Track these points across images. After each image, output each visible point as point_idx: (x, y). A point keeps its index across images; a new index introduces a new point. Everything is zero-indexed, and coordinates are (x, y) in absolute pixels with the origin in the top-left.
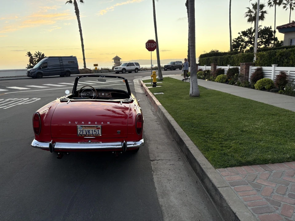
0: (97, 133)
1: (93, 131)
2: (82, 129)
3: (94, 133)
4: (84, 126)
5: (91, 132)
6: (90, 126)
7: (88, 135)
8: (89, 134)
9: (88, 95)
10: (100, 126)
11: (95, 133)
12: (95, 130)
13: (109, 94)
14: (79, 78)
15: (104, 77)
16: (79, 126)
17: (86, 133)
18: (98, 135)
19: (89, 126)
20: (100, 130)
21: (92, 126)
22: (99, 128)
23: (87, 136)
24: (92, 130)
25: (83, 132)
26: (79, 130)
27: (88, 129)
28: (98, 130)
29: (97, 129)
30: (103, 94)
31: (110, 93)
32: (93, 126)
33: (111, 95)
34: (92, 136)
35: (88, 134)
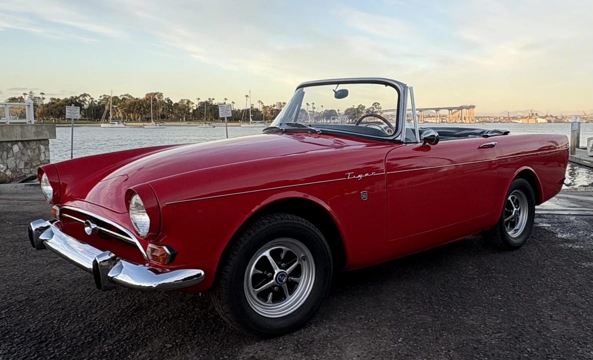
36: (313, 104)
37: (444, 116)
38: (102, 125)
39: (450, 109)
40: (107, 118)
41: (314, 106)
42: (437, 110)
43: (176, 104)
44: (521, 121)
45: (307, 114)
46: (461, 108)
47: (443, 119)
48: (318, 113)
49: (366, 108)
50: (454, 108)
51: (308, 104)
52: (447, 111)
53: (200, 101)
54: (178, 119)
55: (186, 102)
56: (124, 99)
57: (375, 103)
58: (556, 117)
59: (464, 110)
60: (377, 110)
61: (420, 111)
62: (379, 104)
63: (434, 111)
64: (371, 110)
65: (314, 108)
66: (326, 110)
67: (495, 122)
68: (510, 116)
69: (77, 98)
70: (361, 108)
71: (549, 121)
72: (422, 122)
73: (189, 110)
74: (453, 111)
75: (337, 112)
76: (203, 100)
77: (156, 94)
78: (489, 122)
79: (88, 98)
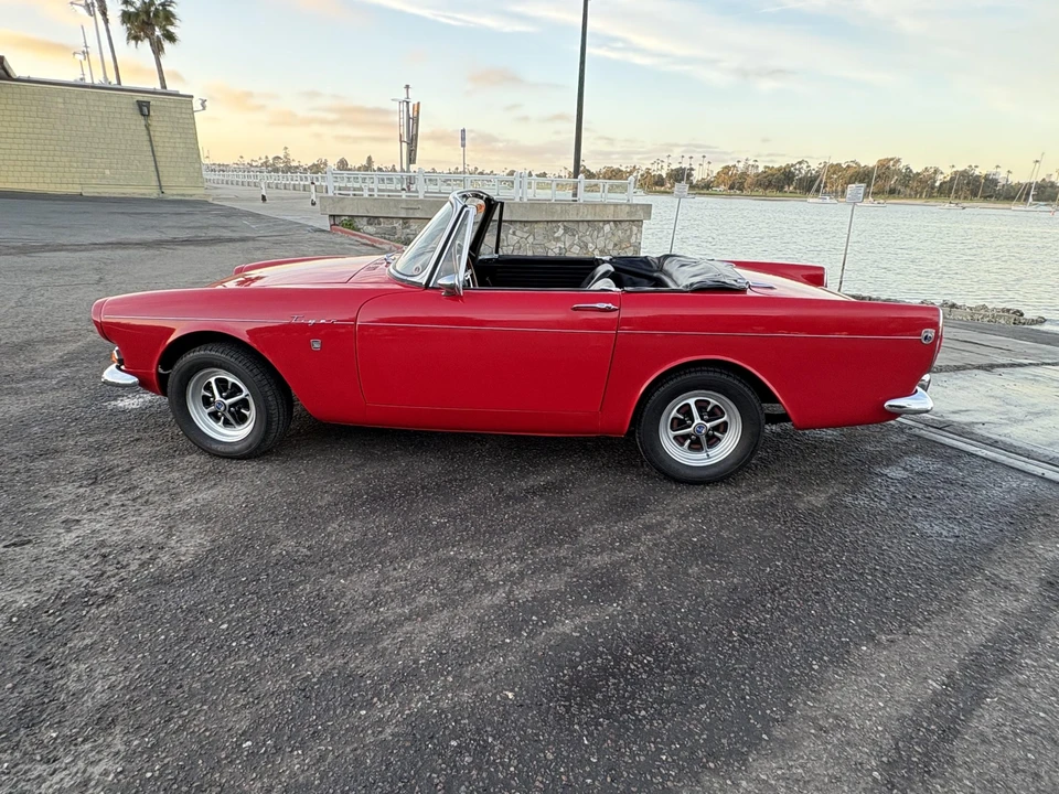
38: (811, 200)
40: (818, 191)
43: (918, 174)
53: (955, 169)
54: (917, 194)
55: (932, 170)
56: (848, 166)
69: (793, 166)
73: (935, 182)
76: (960, 168)
77: (892, 159)
79: (804, 166)
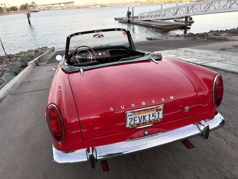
0: (157, 117)
1: (151, 115)
2: (133, 117)
3: (152, 118)
4: (138, 111)
5: (147, 118)
6: (147, 110)
7: (143, 123)
8: (145, 121)
9: (84, 57)
10: (161, 107)
11: (154, 117)
12: (153, 114)
13: (107, 53)
14: (71, 37)
15: (100, 32)
16: (128, 113)
17: (140, 121)
18: (157, 120)
19: (145, 110)
20: (161, 112)
21: (149, 109)
22: (160, 110)
23: (142, 125)
24: (149, 115)
25: (134, 120)
26: (128, 118)
27: (142, 115)
28: (158, 113)
29: (157, 111)
30: (100, 54)
31: (108, 51)
32: (152, 109)
33: (109, 54)
34: (149, 123)
35: (142, 121)
36: (4, 4)
37: (62, 7)
39: (65, 3)
41: (5, 5)
42: (60, 4)
44: (92, 7)
45: (2, 9)
46: (69, 3)
47: (62, 8)
48: (7, 8)
49: (29, 5)
50: (66, 3)
51: (1, 4)
52: (64, 4)
57: (33, 2)
58: (103, 5)
59: (70, 4)
60: (34, 5)
61: (53, 5)
62: (34, 2)
63: (58, 5)
64: (32, 5)
65: (5, 6)
66: (11, 7)
67: (82, 8)
68: (87, 5)
70: (27, 5)
71: (102, 6)
72: (55, 10)
74: (66, 4)
75: (17, 7)
78: (80, 8)
